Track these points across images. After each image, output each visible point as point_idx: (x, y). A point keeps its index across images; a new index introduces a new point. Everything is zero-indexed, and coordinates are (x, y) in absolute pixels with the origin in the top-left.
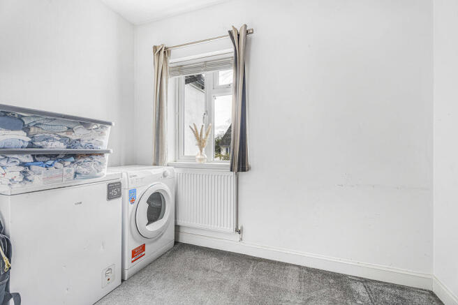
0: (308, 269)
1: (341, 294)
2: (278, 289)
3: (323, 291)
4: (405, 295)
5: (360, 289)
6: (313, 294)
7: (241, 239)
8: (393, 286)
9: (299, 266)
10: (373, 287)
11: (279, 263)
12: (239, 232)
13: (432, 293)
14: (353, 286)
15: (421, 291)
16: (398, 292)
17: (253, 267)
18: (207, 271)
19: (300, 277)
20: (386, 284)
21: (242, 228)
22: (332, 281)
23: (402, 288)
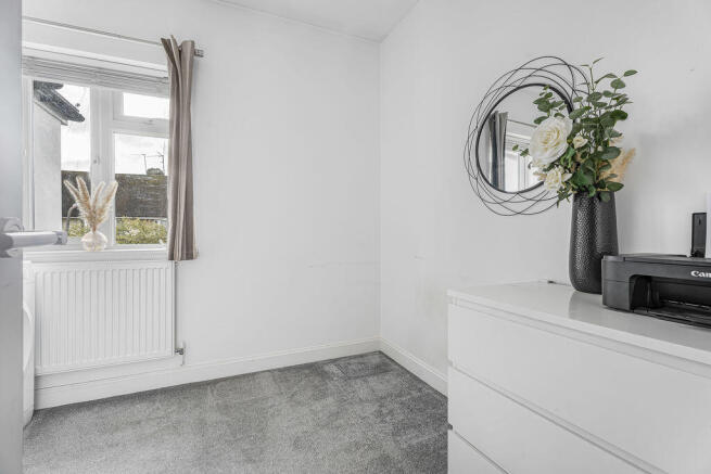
0: (280, 370)
1: (318, 378)
2: (256, 401)
3: (303, 383)
4: (365, 360)
5: (333, 369)
6: (295, 389)
7: (184, 363)
8: (355, 357)
9: (269, 371)
10: (342, 363)
11: (244, 376)
12: (181, 352)
13: (380, 352)
14: (326, 368)
15: (374, 353)
16: (361, 360)
17: (212, 391)
18: (139, 423)
19: (275, 380)
20: (350, 358)
21: (185, 345)
22: (307, 371)
23: (361, 356)
